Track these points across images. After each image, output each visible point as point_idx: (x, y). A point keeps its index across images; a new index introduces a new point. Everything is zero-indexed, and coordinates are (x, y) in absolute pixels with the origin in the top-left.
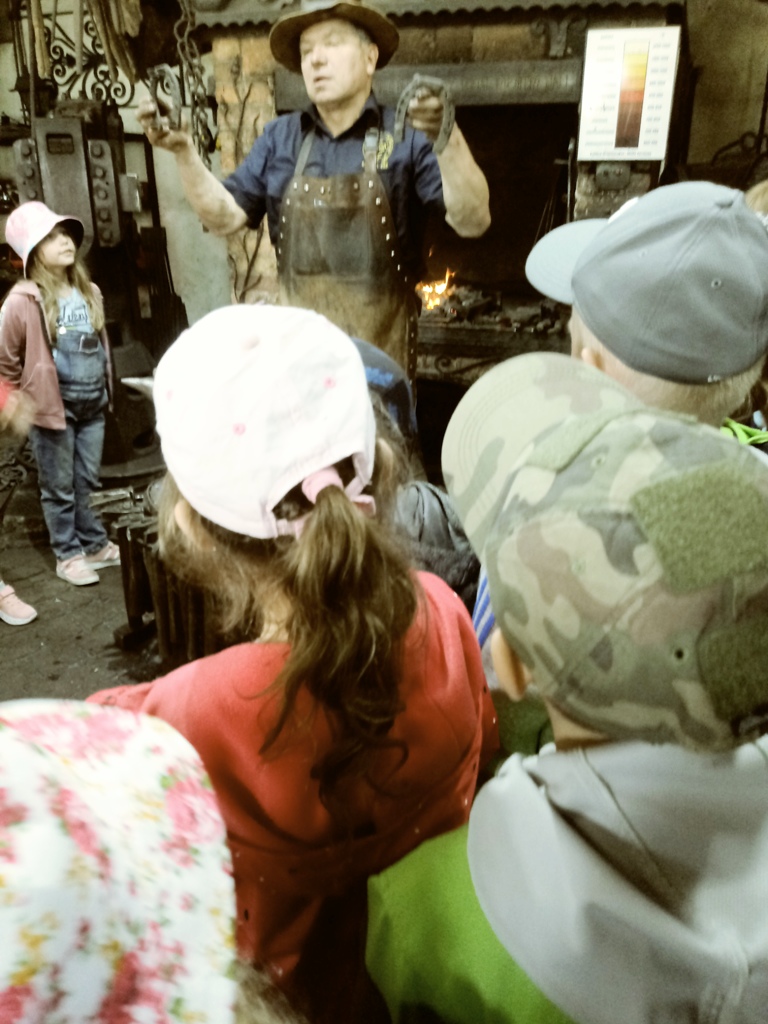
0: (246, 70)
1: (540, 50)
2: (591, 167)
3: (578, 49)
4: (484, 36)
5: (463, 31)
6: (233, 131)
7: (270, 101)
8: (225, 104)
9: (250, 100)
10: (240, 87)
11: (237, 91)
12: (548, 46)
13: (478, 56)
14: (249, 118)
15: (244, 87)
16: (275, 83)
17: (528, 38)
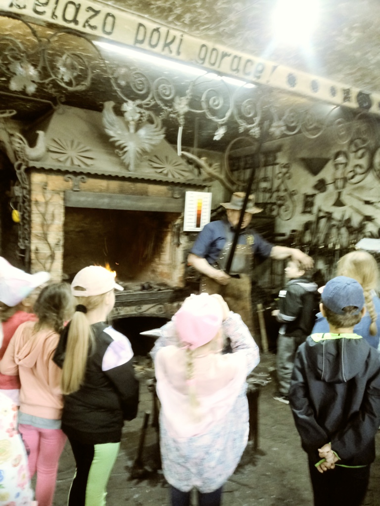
0: (49, 188)
1: (170, 195)
2: (188, 233)
3: (183, 196)
4: (152, 188)
5: (145, 185)
6: (41, 213)
7: (62, 202)
8: (37, 202)
9: (51, 201)
10: (46, 195)
11: (44, 197)
12: (173, 194)
13: (150, 194)
14: (51, 209)
15: (48, 195)
16: (64, 195)
17: (166, 191)
